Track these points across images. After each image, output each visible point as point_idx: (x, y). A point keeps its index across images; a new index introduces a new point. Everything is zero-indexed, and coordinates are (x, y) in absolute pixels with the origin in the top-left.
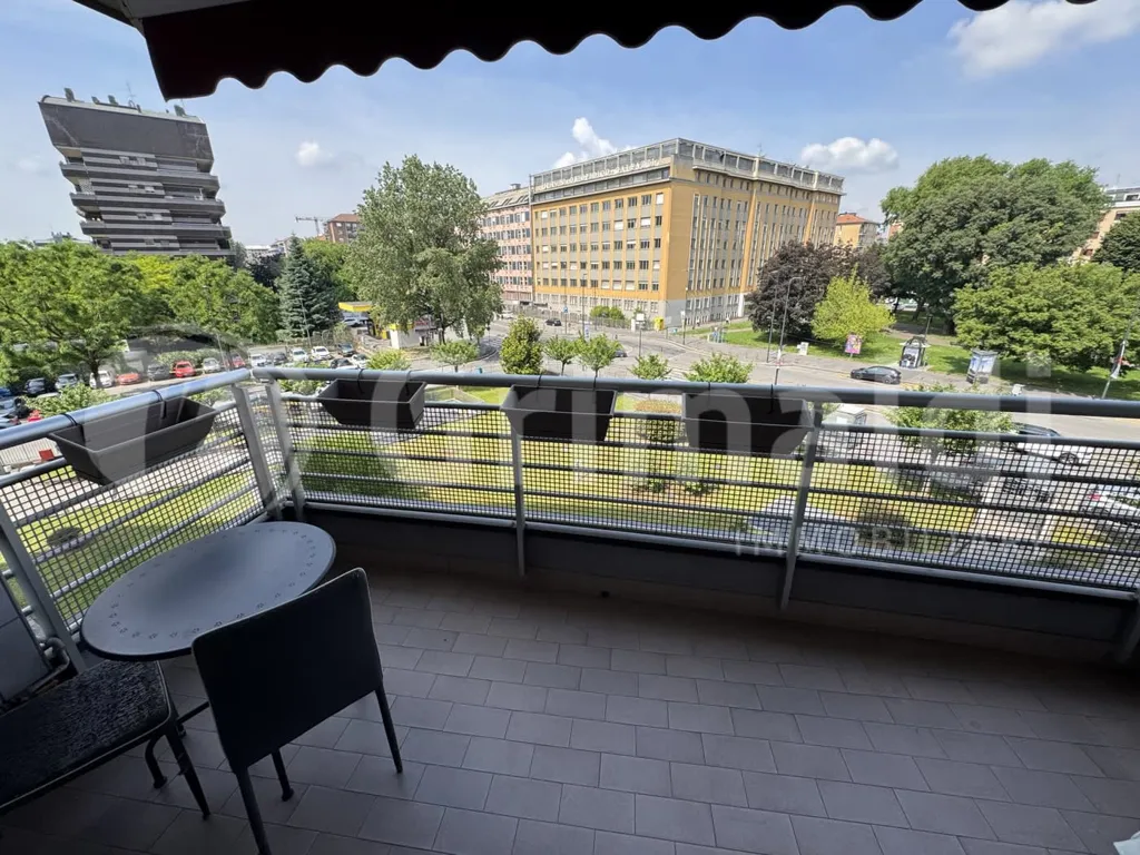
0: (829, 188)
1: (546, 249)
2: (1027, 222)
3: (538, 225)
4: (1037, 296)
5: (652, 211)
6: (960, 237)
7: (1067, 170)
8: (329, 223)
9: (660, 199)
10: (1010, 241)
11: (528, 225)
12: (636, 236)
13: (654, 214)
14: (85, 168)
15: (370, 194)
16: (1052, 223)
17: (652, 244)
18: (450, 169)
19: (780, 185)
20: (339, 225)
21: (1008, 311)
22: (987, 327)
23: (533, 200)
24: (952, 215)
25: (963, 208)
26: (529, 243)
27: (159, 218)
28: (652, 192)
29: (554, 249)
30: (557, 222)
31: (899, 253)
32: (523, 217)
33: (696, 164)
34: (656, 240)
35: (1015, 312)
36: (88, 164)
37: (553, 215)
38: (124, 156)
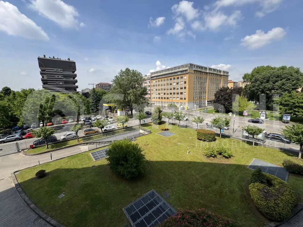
0: (226, 74)
1: (154, 90)
2: (286, 81)
3: (152, 84)
4: (300, 99)
5: (183, 80)
6: (268, 85)
7: (291, 68)
8: (97, 85)
9: (185, 77)
10: (282, 85)
11: (149, 84)
12: (179, 86)
13: (184, 81)
14: (45, 72)
15: (116, 77)
16: (293, 81)
17: (184, 88)
18: (136, 71)
19: (214, 74)
20: (100, 85)
21: (292, 103)
22: (286, 108)
23: (151, 78)
24: (265, 79)
25: (267, 78)
26: (150, 89)
27: (61, 84)
28: (183, 76)
29: (157, 90)
30: (158, 83)
31: (251, 89)
32: (148, 82)
33: (194, 69)
34: (185, 87)
35: (294, 103)
36: (46, 71)
37: (156, 82)
38: (55, 70)
